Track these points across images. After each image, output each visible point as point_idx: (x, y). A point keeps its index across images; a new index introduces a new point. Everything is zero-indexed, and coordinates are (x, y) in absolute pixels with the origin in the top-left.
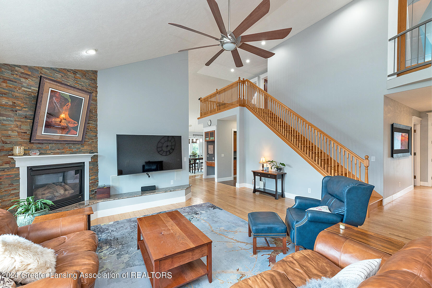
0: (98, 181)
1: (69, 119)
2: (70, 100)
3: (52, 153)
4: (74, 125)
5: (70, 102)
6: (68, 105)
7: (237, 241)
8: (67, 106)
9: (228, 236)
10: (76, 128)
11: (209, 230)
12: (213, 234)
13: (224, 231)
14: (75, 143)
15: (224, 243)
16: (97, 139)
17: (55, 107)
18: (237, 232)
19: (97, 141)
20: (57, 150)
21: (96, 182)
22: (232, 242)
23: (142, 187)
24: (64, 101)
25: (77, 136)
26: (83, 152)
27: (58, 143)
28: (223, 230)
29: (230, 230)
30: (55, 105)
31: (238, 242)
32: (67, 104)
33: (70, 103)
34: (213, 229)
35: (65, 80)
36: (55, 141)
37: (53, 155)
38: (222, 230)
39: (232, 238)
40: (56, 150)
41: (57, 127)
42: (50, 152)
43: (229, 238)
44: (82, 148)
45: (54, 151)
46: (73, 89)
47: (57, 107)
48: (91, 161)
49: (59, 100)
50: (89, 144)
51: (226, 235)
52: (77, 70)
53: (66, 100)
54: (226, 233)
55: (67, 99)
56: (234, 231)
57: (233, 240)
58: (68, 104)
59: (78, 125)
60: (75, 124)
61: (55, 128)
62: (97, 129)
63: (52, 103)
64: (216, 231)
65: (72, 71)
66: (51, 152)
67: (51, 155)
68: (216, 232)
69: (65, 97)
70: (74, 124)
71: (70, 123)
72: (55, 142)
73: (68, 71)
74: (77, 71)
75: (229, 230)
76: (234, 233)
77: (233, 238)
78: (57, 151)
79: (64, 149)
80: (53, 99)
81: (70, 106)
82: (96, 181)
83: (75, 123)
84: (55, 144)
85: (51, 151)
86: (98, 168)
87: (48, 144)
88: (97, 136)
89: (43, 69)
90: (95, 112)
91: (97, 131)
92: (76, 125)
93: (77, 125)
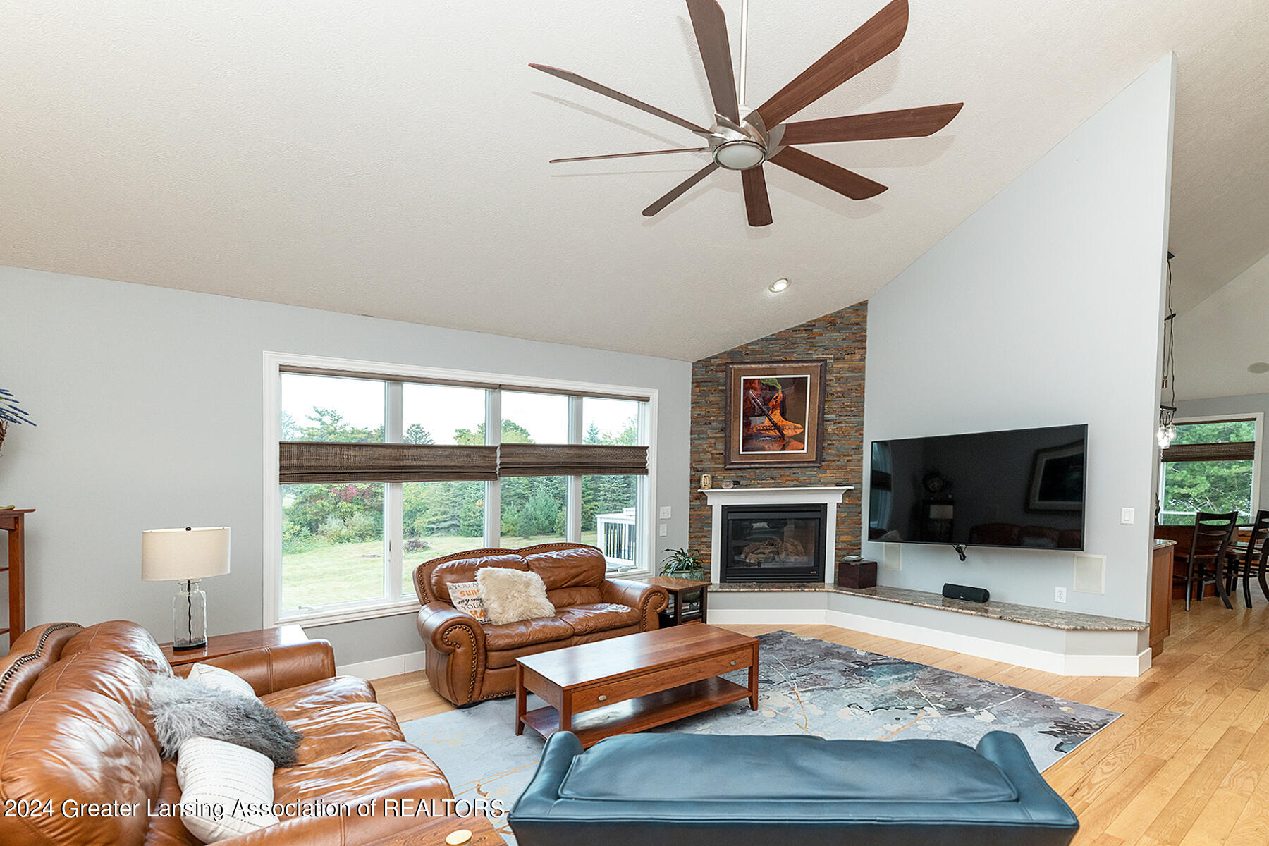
0: (860, 549)
1: (783, 421)
2: (781, 388)
3: (759, 486)
6: (777, 397)
8: (775, 399)
10: (799, 438)
14: (800, 464)
16: (862, 454)
17: (755, 407)
19: (862, 457)
20: (769, 479)
21: (853, 549)
23: (946, 584)
24: (767, 391)
25: (805, 451)
26: (823, 483)
27: (769, 468)
30: (755, 403)
32: (775, 396)
33: (780, 393)
35: (788, 351)
36: (762, 464)
41: (765, 439)
42: (756, 484)
44: (820, 475)
46: (782, 365)
47: (758, 404)
48: (841, 502)
49: (758, 392)
50: (838, 466)
52: (813, 321)
53: (773, 389)
55: (774, 387)
58: (777, 395)
59: (804, 431)
61: (759, 442)
62: (861, 432)
63: (749, 400)
65: (802, 328)
66: (758, 484)
67: (756, 488)
69: (772, 385)
70: (796, 430)
71: (786, 430)
73: (793, 331)
74: (813, 323)
78: (768, 481)
79: (781, 477)
80: (748, 394)
81: (780, 398)
82: (855, 548)
83: (796, 428)
85: (758, 481)
86: (860, 519)
87: (754, 470)
88: (862, 448)
89: (749, 347)
90: (859, 394)
91: (860, 437)
92: (798, 432)
93: (802, 430)
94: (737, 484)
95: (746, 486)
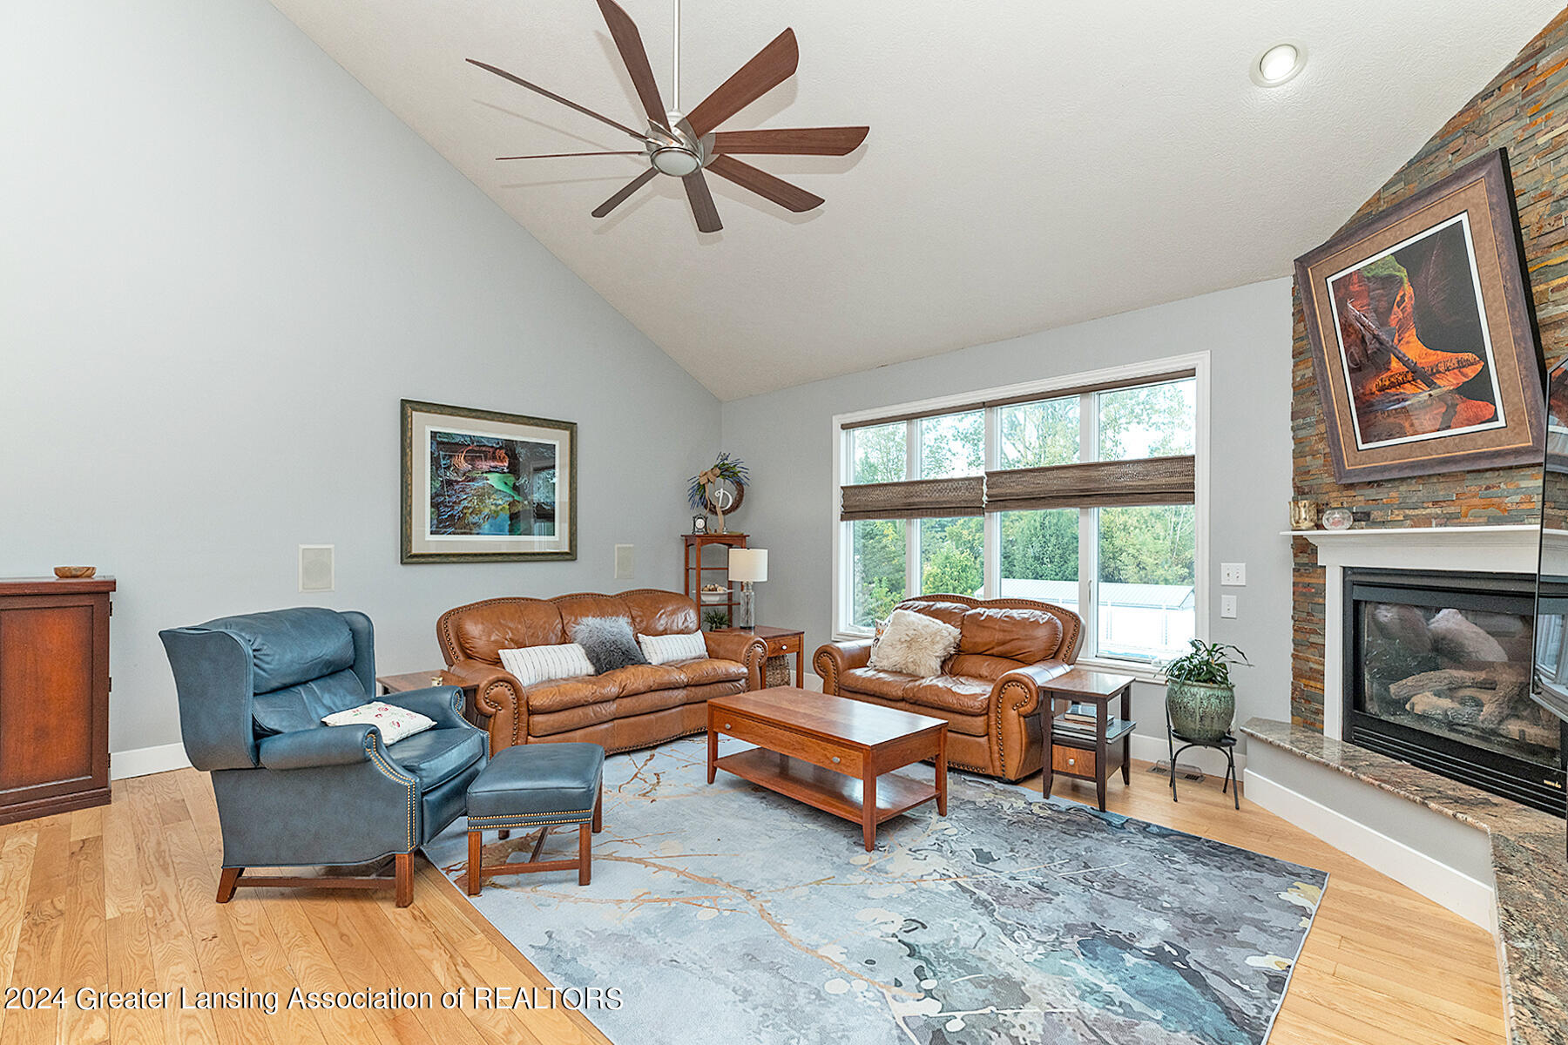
1: (1430, 355)
2: (1404, 274)
3: (1408, 523)
4: (1465, 375)
5: (1406, 280)
6: (1403, 297)
7: (644, 863)
8: (1399, 305)
9: (675, 879)
10: (1479, 390)
11: (770, 898)
12: (740, 878)
13: (698, 899)
14: (1499, 462)
15: (691, 853)
17: (1363, 338)
18: (632, 901)
20: (1428, 507)
22: (661, 859)
24: (1381, 291)
25: (1501, 423)
27: (1430, 476)
28: (700, 905)
29: (666, 905)
30: (1362, 328)
31: (639, 861)
32: (1398, 298)
33: (1406, 285)
34: (751, 907)
36: (1406, 468)
37: (1412, 527)
38: (707, 903)
39: (660, 870)
40: (1425, 505)
41: (1396, 409)
42: (1401, 518)
43: (672, 870)
45: (1417, 512)
46: (1396, 218)
47: (1369, 330)
49: (1365, 302)
51: (684, 882)
53: (1390, 282)
54: (685, 890)
55: (1391, 275)
56: (649, 901)
57: (658, 863)
58: (1401, 293)
59: (1486, 367)
60: (1464, 367)
61: (1389, 416)
63: (1352, 325)
64: (734, 896)
67: (1404, 528)
68: (730, 891)
69: (1381, 275)
70: (1464, 370)
71: (1439, 372)
72: (1407, 471)
75: (673, 905)
76: (650, 893)
77: (654, 873)
78: (1428, 511)
79: (1458, 502)
80: (1347, 310)
81: (1411, 298)
84: (1421, 481)
85: (1407, 511)
93: (1480, 367)
94: (1362, 518)
95: (1383, 524)
